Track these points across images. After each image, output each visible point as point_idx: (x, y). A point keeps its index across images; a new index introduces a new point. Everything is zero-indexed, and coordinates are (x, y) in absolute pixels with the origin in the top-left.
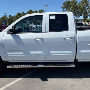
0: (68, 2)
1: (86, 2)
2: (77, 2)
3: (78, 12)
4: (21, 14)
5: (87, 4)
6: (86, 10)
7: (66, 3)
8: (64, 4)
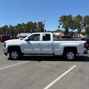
0: (64, 17)
2: (72, 17)
4: (21, 25)
5: (81, 19)
6: (80, 24)
7: (62, 17)
8: (61, 18)
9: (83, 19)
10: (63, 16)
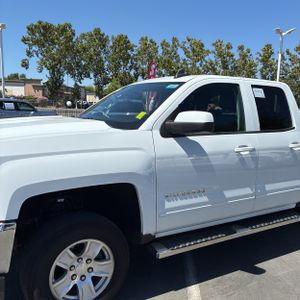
1: (100, 39)
2: (74, 34)
3: (78, 65)
5: (104, 46)
7: (36, 26)
8: (31, 29)
9: (111, 44)
10: (40, 23)
